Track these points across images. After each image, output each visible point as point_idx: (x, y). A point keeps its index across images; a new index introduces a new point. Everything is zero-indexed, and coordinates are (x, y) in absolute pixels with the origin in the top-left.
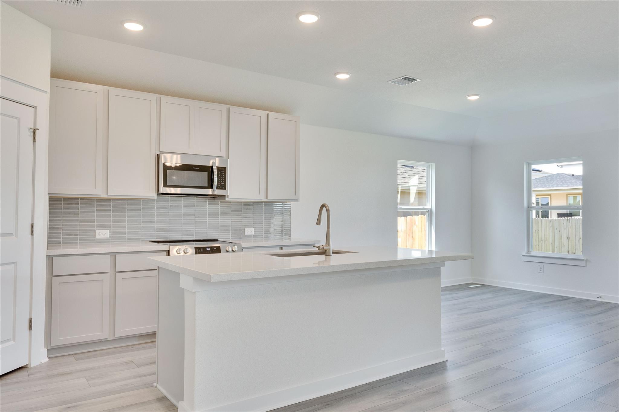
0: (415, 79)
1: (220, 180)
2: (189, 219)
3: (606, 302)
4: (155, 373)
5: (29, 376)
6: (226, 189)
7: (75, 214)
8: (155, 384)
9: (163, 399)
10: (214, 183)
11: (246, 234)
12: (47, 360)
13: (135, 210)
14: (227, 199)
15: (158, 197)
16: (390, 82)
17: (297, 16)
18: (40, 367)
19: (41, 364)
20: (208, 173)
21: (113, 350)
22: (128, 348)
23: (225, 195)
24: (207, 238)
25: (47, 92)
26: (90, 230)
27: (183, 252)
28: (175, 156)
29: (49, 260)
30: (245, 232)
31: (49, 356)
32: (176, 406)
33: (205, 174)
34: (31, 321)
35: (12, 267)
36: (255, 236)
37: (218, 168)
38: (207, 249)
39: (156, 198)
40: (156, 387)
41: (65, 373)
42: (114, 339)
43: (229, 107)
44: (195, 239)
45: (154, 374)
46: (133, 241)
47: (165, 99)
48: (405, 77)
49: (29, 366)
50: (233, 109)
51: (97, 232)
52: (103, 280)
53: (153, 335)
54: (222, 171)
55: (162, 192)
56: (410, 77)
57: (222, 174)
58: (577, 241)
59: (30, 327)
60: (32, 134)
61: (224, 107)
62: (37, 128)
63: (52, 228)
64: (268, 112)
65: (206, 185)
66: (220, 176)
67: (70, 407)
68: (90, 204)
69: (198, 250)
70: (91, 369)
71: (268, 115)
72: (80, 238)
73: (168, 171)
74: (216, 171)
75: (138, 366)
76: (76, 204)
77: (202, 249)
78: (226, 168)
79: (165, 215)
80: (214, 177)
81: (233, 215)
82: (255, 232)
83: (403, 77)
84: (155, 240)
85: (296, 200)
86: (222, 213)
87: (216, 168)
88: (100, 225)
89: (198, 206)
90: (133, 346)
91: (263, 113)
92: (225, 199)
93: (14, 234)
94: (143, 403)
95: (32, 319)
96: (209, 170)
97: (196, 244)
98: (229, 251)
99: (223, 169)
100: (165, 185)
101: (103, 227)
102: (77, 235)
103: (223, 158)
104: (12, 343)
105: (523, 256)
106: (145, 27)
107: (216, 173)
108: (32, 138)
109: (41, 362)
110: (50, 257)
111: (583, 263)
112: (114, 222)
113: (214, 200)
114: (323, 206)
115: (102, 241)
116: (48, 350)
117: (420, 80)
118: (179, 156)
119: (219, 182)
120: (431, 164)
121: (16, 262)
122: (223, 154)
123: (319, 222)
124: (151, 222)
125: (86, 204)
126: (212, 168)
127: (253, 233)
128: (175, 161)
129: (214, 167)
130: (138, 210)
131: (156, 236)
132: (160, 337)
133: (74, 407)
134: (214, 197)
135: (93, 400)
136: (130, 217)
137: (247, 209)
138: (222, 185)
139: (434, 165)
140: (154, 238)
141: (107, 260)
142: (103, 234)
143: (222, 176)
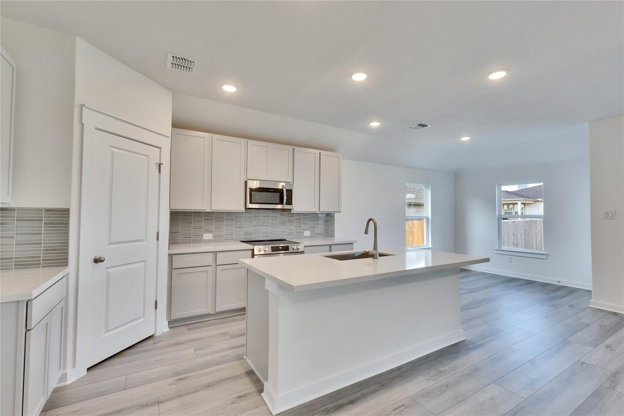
0: (427, 125)
1: (288, 199)
2: (266, 226)
3: (565, 286)
4: (245, 345)
5: (154, 345)
6: (292, 205)
7: (189, 223)
8: (244, 357)
9: (250, 373)
10: (284, 201)
11: (305, 235)
12: (168, 329)
13: (230, 220)
14: (292, 212)
15: (246, 210)
16: (408, 128)
17: (351, 76)
18: (163, 335)
19: (164, 333)
20: (280, 194)
21: (214, 321)
22: (225, 320)
23: (291, 209)
24: (278, 239)
25: (169, 137)
26: (200, 234)
27: (263, 250)
28: (255, 182)
29: (170, 257)
30: (304, 234)
31: (170, 326)
32: (261, 382)
33: (278, 194)
34: (156, 302)
35: (142, 264)
36: (310, 237)
37: (287, 190)
38: (280, 248)
39: (244, 211)
40: (245, 360)
41: (179, 343)
42: (215, 313)
43: (293, 148)
44: (270, 239)
45: (243, 346)
46: (228, 241)
47: (251, 142)
48: (420, 123)
49: (155, 336)
50: (297, 149)
51: (204, 235)
52: (207, 271)
53: (244, 309)
54: (290, 192)
55: (248, 207)
56: (423, 124)
57: (289, 194)
58: (519, 237)
59: (156, 307)
60: (158, 167)
61: (290, 148)
62: (161, 163)
63: (172, 233)
64: (320, 151)
65: (279, 203)
66: (288, 196)
67: (181, 379)
68: (199, 216)
69: (274, 249)
70: (199, 339)
71: (320, 152)
72: (193, 239)
73: (252, 192)
74: (285, 192)
75: (232, 337)
76: (190, 216)
77: (276, 248)
78: (292, 190)
79: (250, 223)
80: (284, 196)
81: (296, 222)
82: (310, 234)
83: (419, 124)
84: (243, 240)
85: (339, 212)
86: (288, 221)
87: (285, 190)
88: (206, 230)
89: (272, 216)
90: (228, 318)
91: (317, 152)
92: (291, 212)
93: (144, 240)
94: (236, 376)
95: (157, 301)
96: (280, 191)
97: (272, 244)
98: (295, 249)
99: (290, 191)
100: (251, 203)
101: (208, 231)
102: (191, 237)
103: (290, 183)
104: (142, 319)
105: (496, 250)
106: (237, 88)
107: (286, 193)
108: (158, 170)
109: (164, 332)
110: (171, 255)
111: (544, 257)
112: (216, 228)
113: (283, 212)
114: (370, 220)
115: (207, 241)
116: (168, 322)
117: (430, 126)
118: (258, 182)
119: (288, 200)
120: (428, 186)
121: (146, 260)
122: (290, 180)
123: (366, 232)
124: (241, 228)
125: (197, 216)
126: (282, 190)
127: (309, 235)
128: (254, 185)
129: (284, 190)
130: (232, 220)
131: (244, 237)
132: (249, 311)
133: (183, 379)
134: (283, 210)
135: (197, 372)
136: (226, 225)
137: (305, 218)
138: (289, 202)
139: (430, 187)
140: (243, 239)
141: (211, 257)
142: (208, 236)
143: (289, 196)
